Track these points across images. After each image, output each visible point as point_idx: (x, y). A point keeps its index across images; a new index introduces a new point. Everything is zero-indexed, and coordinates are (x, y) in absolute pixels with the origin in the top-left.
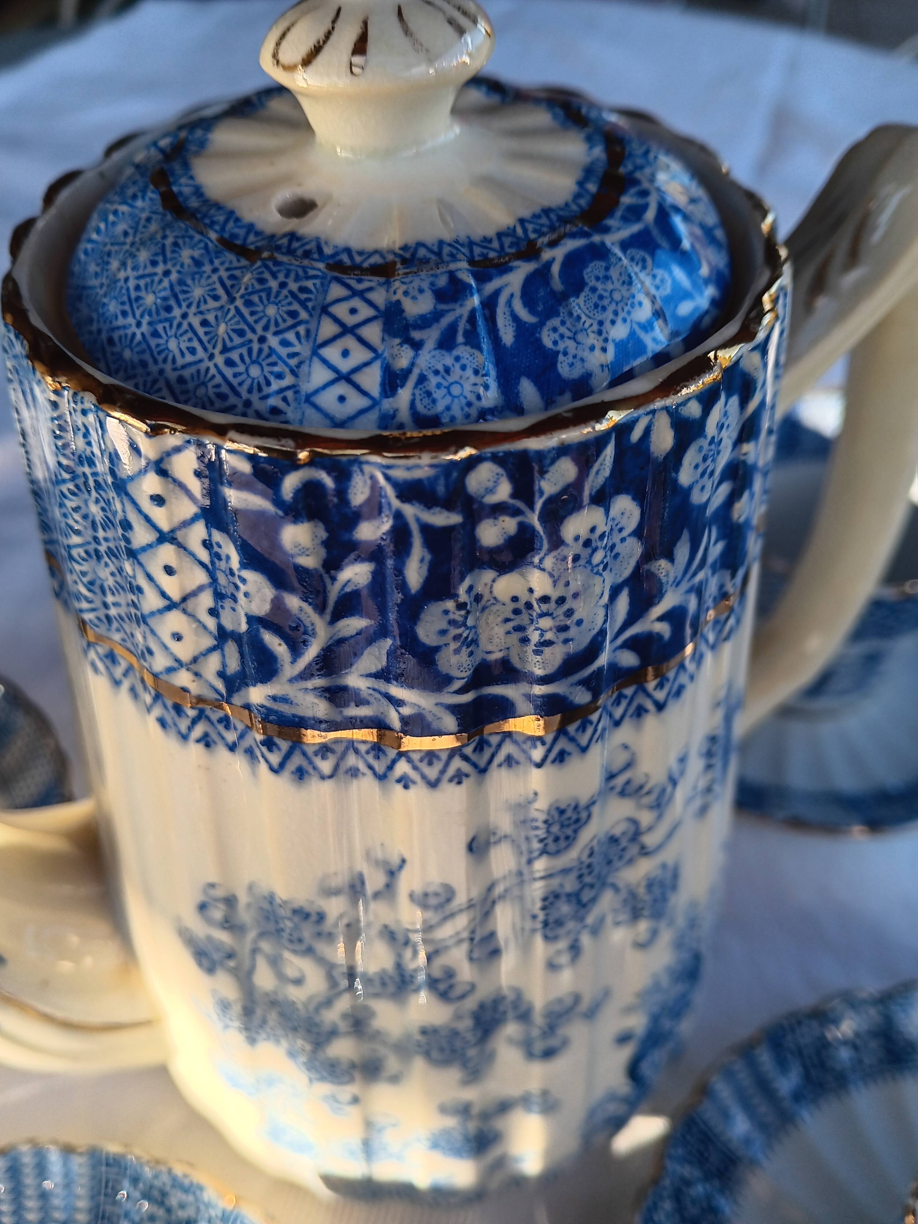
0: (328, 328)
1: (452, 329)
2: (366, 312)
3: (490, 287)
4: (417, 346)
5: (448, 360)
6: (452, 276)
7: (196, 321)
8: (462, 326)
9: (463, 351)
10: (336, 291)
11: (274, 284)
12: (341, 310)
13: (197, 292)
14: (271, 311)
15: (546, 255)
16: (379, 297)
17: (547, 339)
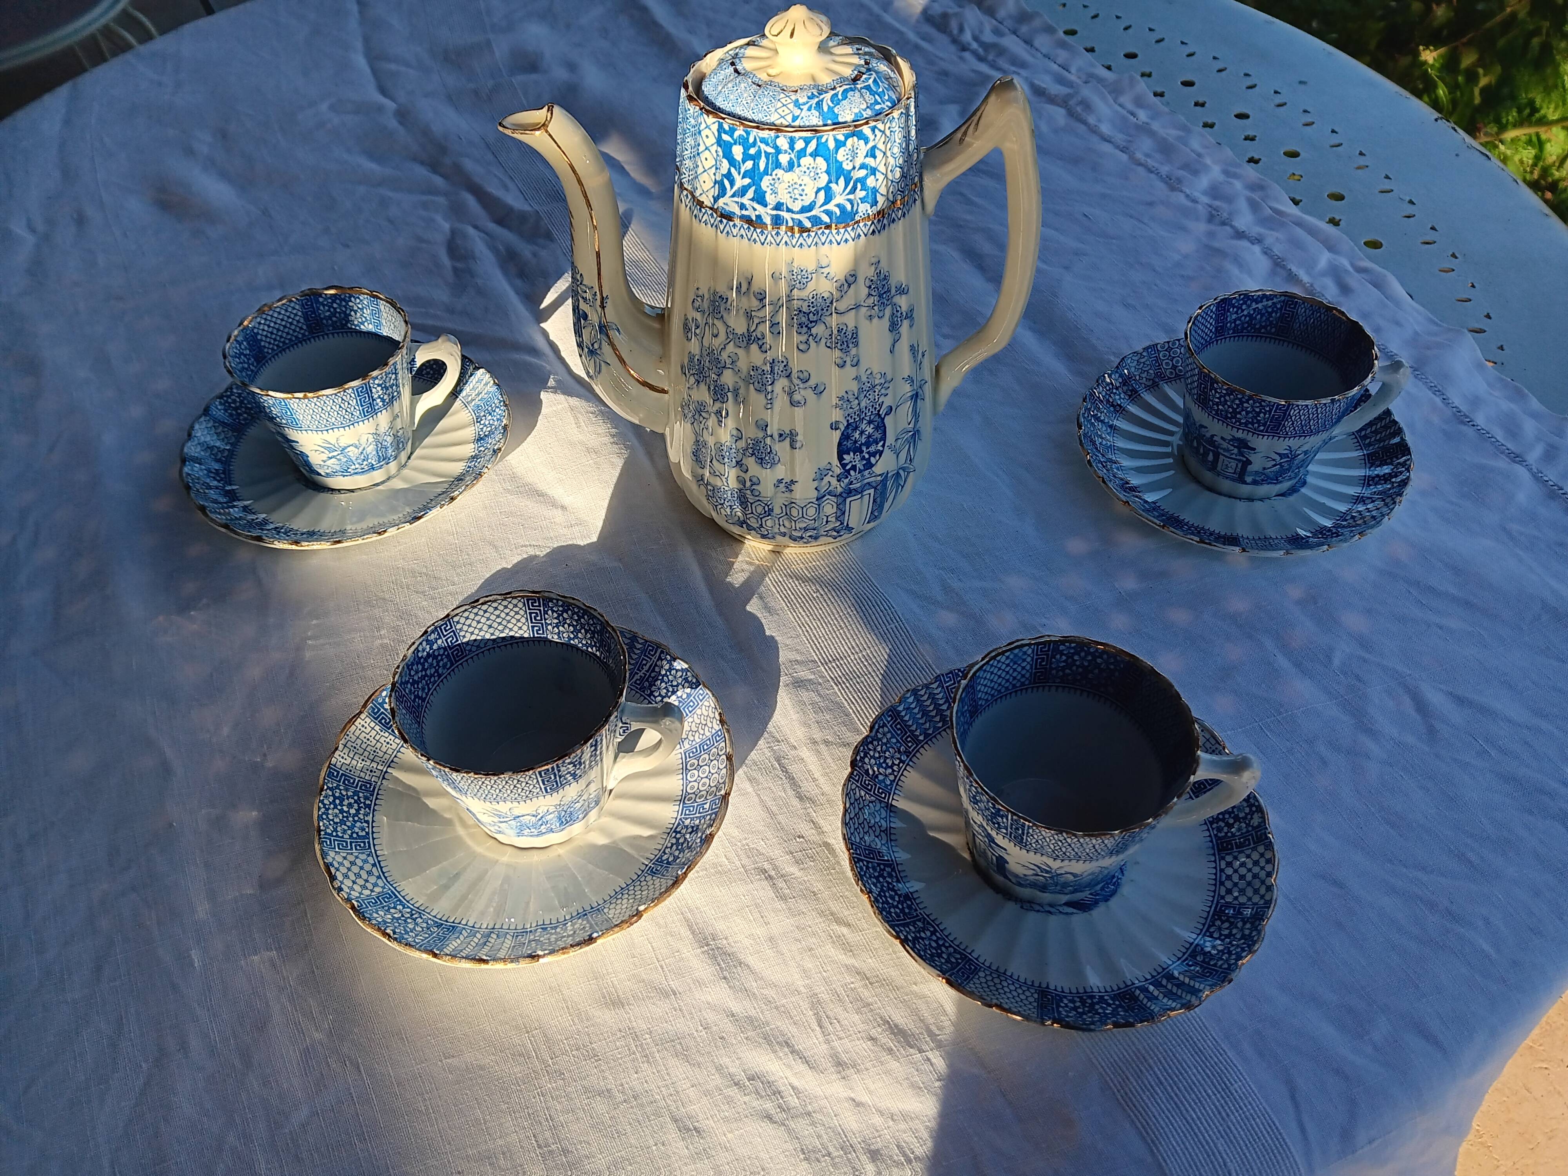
0: (780, 105)
1: (811, 106)
2: (789, 101)
3: (822, 97)
4: (802, 110)
5: (809, 113)
6: (812, 93)
7: (745, 102)
8: (814, 105)
9: (813, 111)
10: (782, 95)
11: (766, 93)
12: (783, 100)
13: (745, 95)
14: (765, 100)
15: (838, 89)
16: (794, 98)
17: (836, 110)
